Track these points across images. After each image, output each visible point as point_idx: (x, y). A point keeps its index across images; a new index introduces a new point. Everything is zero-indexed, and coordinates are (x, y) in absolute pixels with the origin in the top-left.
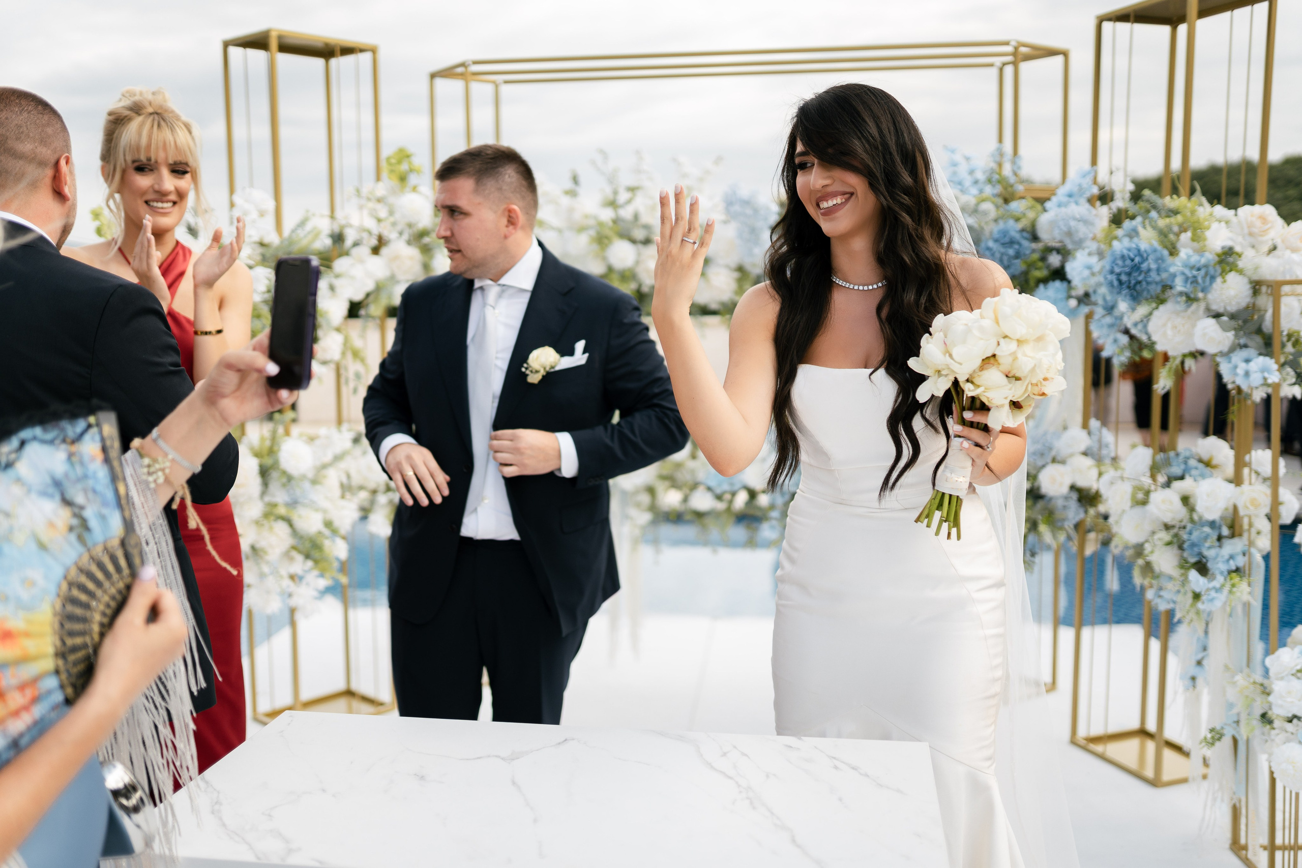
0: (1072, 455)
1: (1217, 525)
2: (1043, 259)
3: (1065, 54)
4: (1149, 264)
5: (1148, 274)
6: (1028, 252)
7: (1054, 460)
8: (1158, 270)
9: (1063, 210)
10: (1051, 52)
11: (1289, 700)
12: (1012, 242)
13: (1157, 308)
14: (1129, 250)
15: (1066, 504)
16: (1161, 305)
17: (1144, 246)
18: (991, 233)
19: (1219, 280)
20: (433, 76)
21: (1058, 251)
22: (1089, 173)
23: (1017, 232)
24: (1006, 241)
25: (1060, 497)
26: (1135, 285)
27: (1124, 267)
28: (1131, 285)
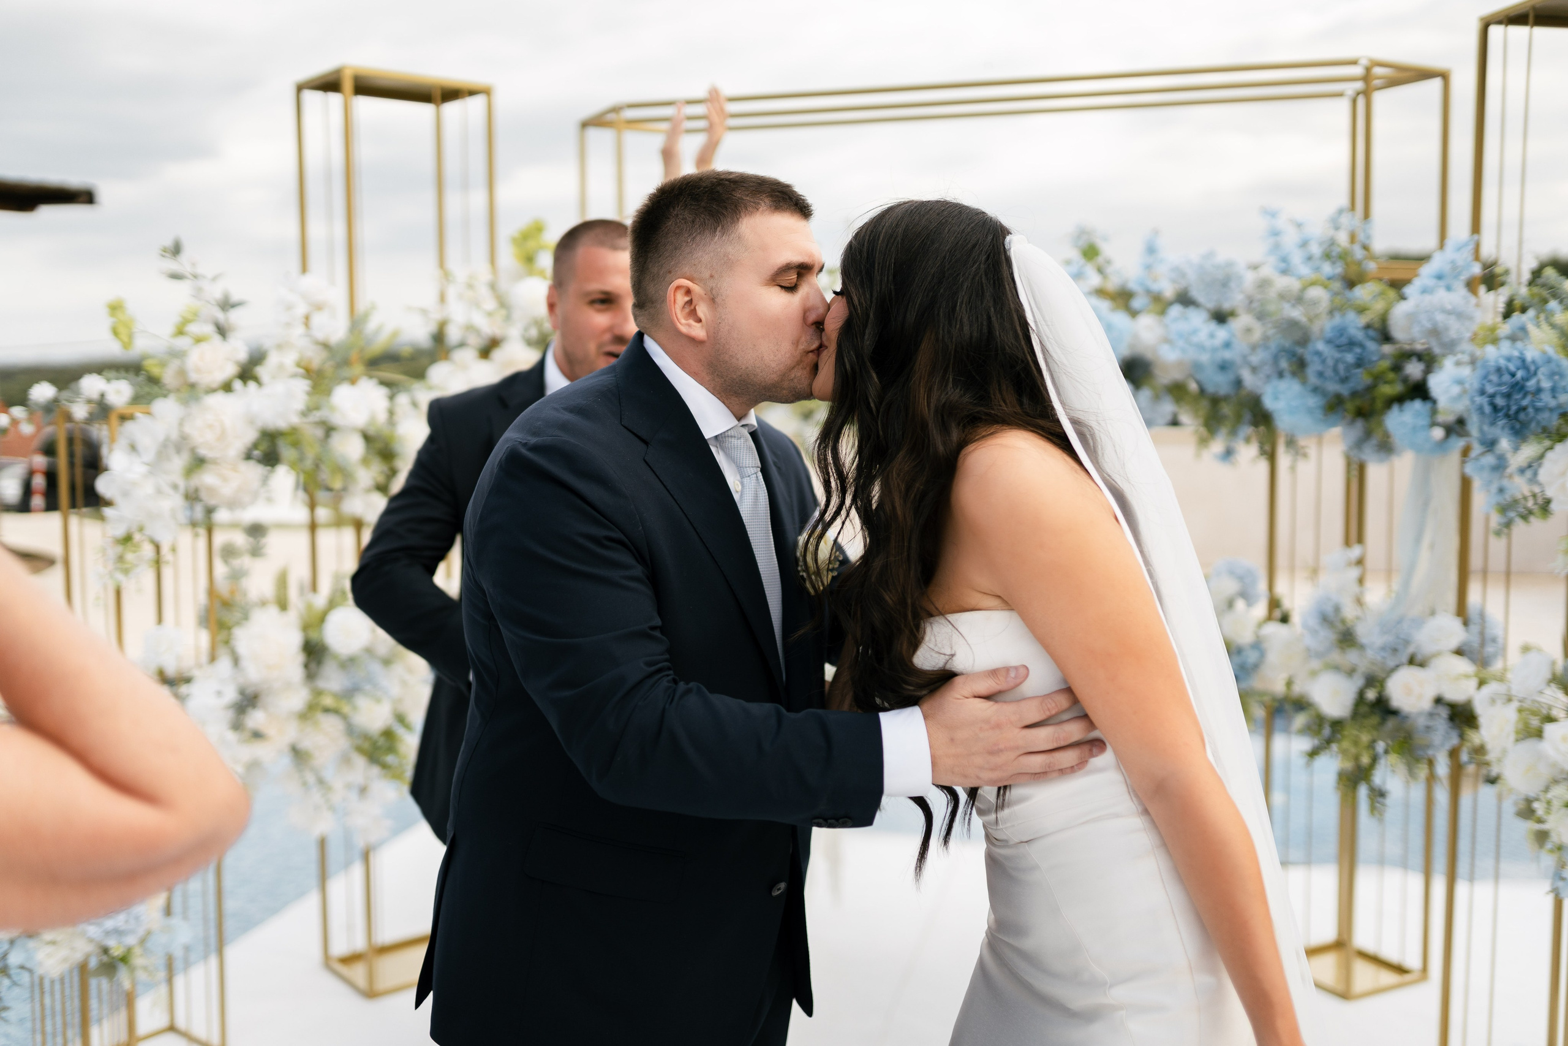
0: (1437, 654)
2: (1397, 368)
3: (1444, 76)
4: (1538, 382)
5: (1537, 396)
6: (1374, 358)
7: (1412, 661)
8: (1554, 390)
9: (1427, 298)
10: (1423, 75)
12: (1352, 344)
13: (1551, 448)
14: (1509, 359)
15: (1430, 723)
16: (1558, 444)
17: (1531, 354)
18: (1322, 330)
20: (585, 125)
21: (1420, 356)
22: (1466, 245)
23: (1358, 328)
24: (1344, 342)
25: (1420, 714)
26: (1517, 412)
27: (1500, 385)
28: (1512, 412)
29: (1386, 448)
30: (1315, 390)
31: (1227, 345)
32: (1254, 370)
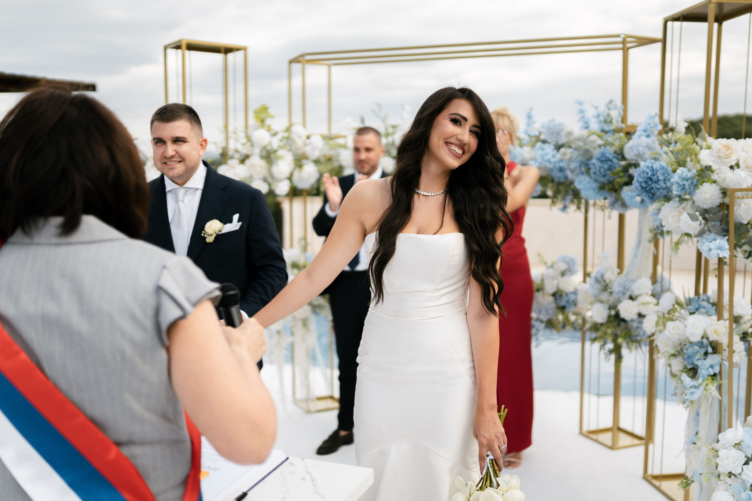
0: (640, 295)
1: (705, 345)
2: (626, 171)
4: (658, 176)
5: (657, 183)
6: (616, 167)
7: (630, 298)
8: (664, 181)
9: (639, 140)
11: (726, 462)
12: (608, 160)
13: (665, 204)
14: (647, 167)
15: (639, 325)
16: (667, 203)
17: (656, 165)
18: (596, 154)
19: (699, 187)
20: (291, 62)
21: (634, 166)
22: (654, 117)
23: (610, 153)
24: (604, 159)
25: (632, 320)
26: (650, 190)
27: (644, 178)
28: (648, 189)
29: (624, 205)
30: (596, 180)
31: (561, 161)
32: (572, 171)
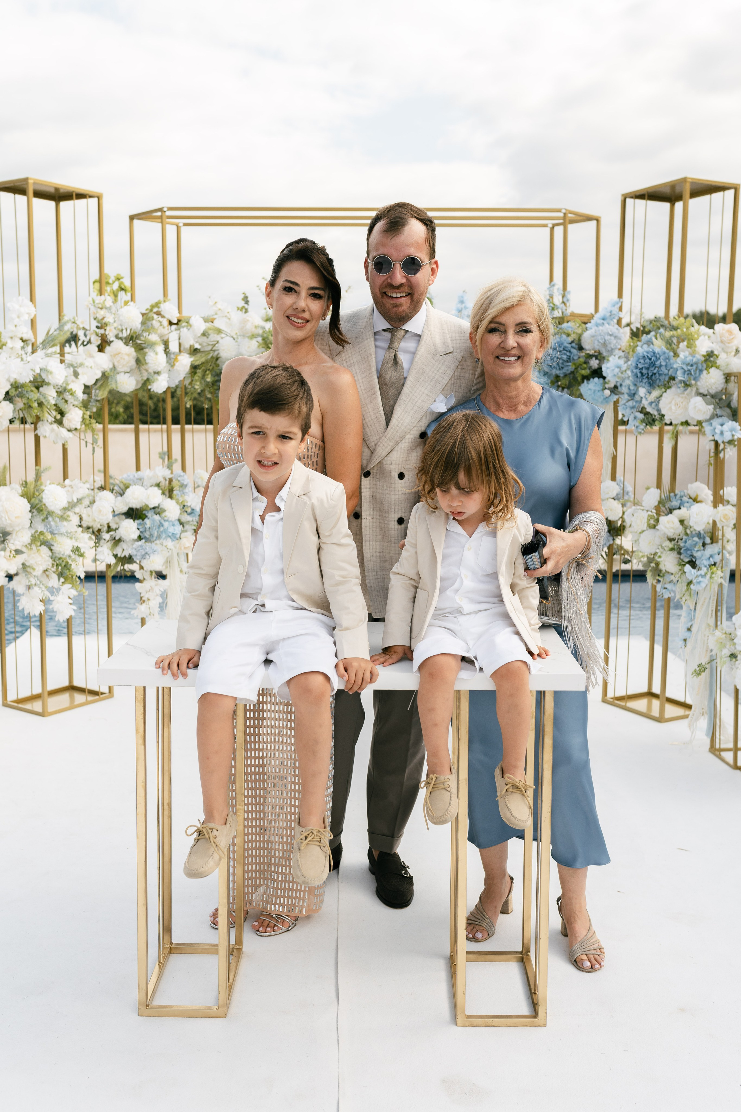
1: (703, 535)
3: (598, 220)
4: (661, 362)
6: (576, 358)
8: (666, 366)
10: (588, 218)
12: (565, 350)
14: (648, 353)
17: (657, 350)
19: (705, 372)
20: (132, 218)
22: (617, 303)
24: (562, 350)
27: (644, 364)
28: (649, 376)
